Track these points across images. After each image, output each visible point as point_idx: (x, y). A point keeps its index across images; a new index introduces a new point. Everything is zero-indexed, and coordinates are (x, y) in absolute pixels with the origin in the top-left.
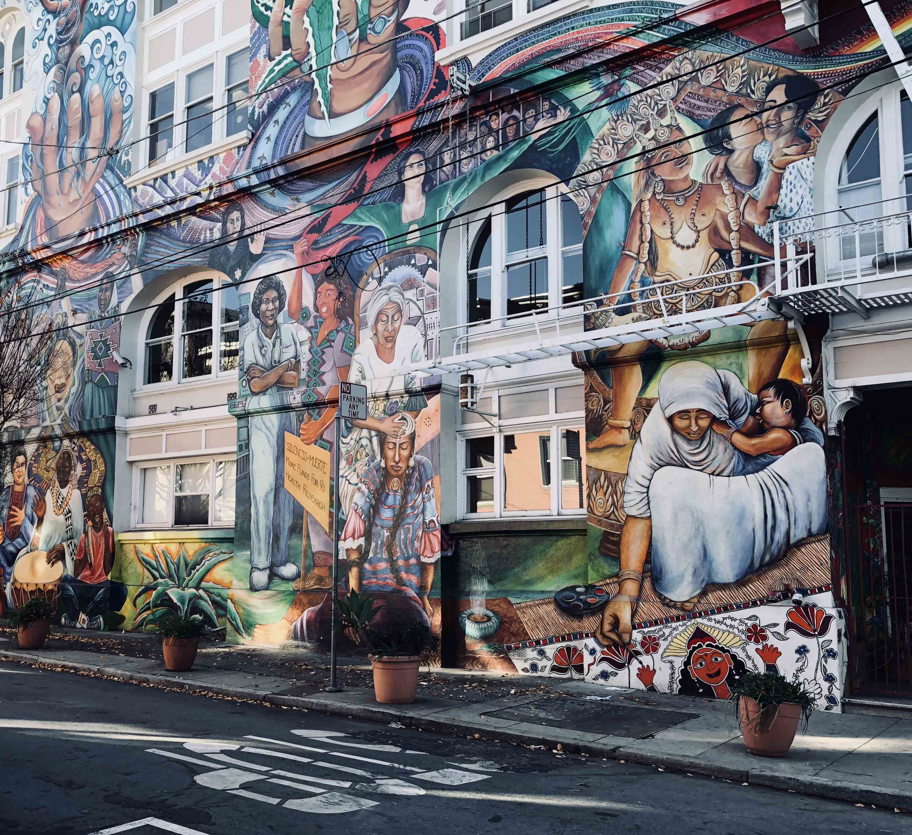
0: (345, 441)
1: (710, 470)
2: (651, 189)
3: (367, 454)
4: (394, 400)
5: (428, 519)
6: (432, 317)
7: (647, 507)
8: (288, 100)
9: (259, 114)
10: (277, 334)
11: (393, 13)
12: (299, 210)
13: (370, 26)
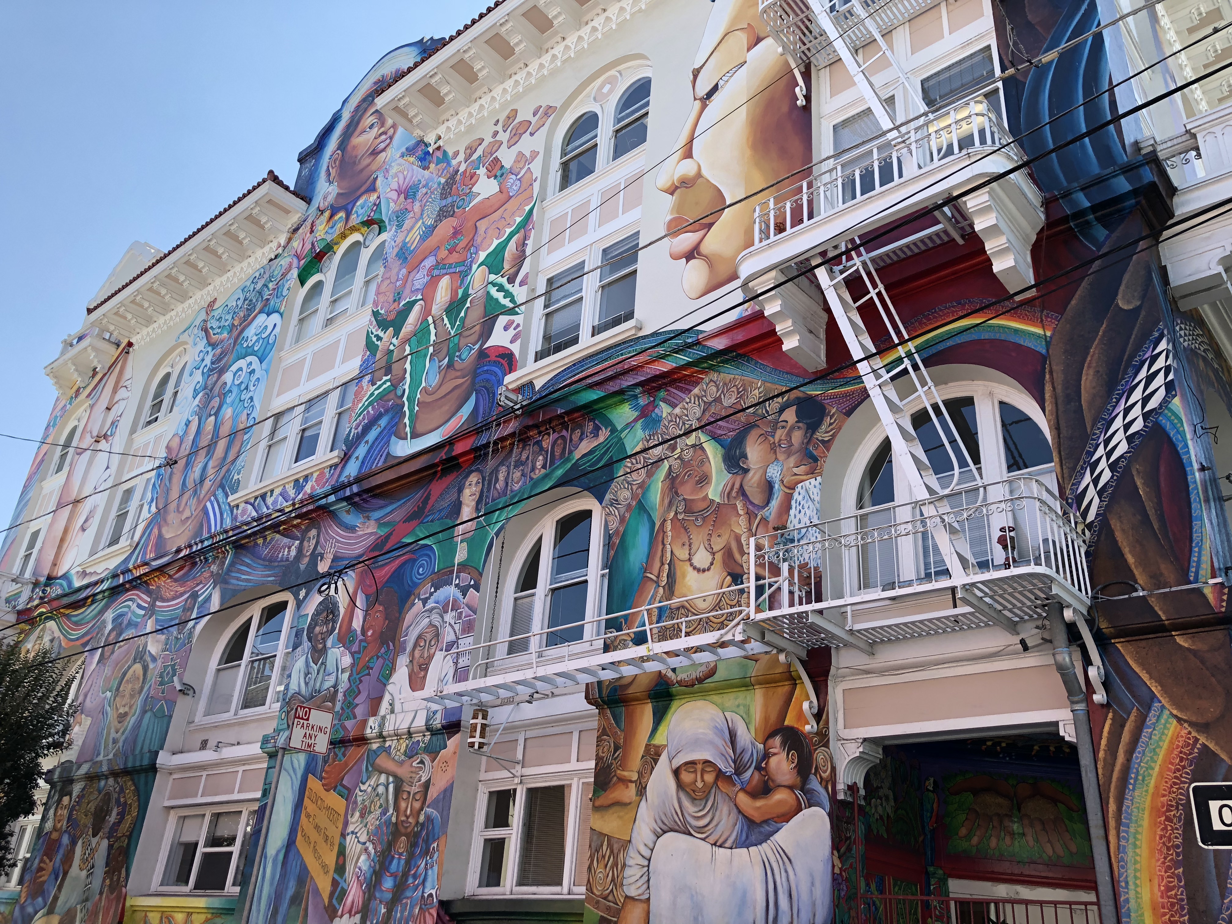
0: (363, 787)
1: (712, 839)
2: (674, 508)
3: (381, 806)
4: (417, 739)
5: (427, 892)
6: (466, 643)
7: (645, 886)
8: (380, 422)
9: (354, 435)
10: (323, 659)
11: (477, 342)
12: (368, 527)
13: (458, 354)
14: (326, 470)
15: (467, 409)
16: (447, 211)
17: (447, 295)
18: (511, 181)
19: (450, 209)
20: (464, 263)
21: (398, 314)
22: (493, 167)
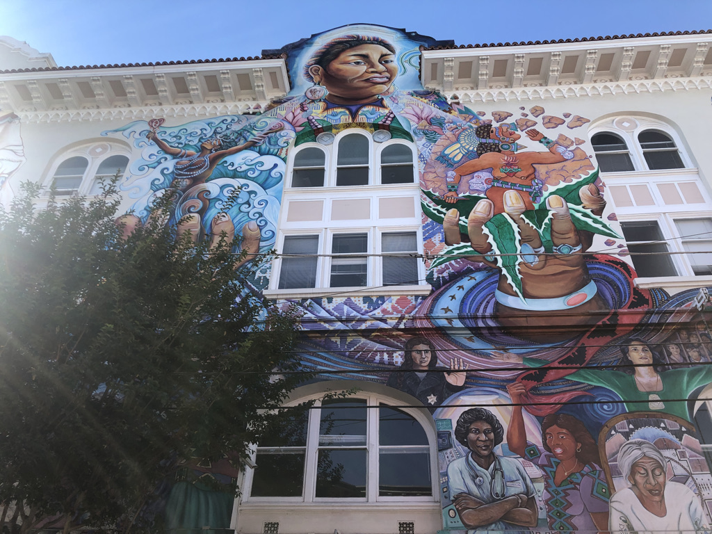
6: (703, 479)
8: (473, 275)
9: (439, 277)
10: (495, 465)
11: (577, 245)
12: (508, 358)
13: (555, 248)
14: (409, 298)
15: (590, 291)
16: (491, 148)
17: (520, 203)
18: (561, 149)
19: (494, 147)
20: (531, 187)
21: (459, 201)
22: (534, 135)
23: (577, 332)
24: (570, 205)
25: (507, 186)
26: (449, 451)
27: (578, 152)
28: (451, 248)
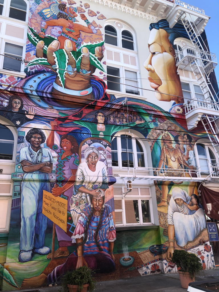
1: (184, 213)
2: (165, 146)
3: (85, 202)
4: (96, 184)
5: (111, 226)
6: (109, 161)
8: (45, 74)
9: (30, 71)
10: (40, 151)
11: (89, 71)
12: (53, 111)
13: (81, 70)
14: (15, 77)
15: (89, 91)
16: (64, 16)
17: (71, 47)
18: (92, 28)
19: (65, 16)
20: (77, 40)
21: (45, 38)
22: (83, 17)
23: (81, 105)
24: (91, 53)
25: (67, 37)
26: (22, 144)
27: (98, 31)
28: (38, 59)
